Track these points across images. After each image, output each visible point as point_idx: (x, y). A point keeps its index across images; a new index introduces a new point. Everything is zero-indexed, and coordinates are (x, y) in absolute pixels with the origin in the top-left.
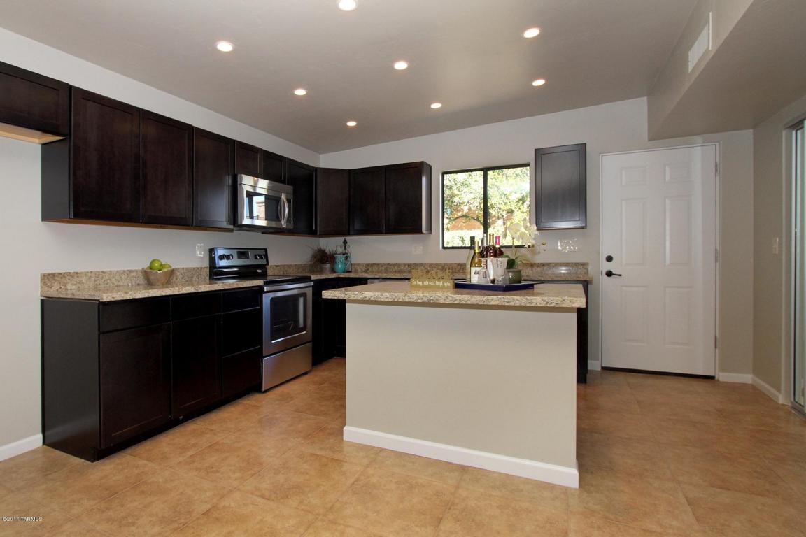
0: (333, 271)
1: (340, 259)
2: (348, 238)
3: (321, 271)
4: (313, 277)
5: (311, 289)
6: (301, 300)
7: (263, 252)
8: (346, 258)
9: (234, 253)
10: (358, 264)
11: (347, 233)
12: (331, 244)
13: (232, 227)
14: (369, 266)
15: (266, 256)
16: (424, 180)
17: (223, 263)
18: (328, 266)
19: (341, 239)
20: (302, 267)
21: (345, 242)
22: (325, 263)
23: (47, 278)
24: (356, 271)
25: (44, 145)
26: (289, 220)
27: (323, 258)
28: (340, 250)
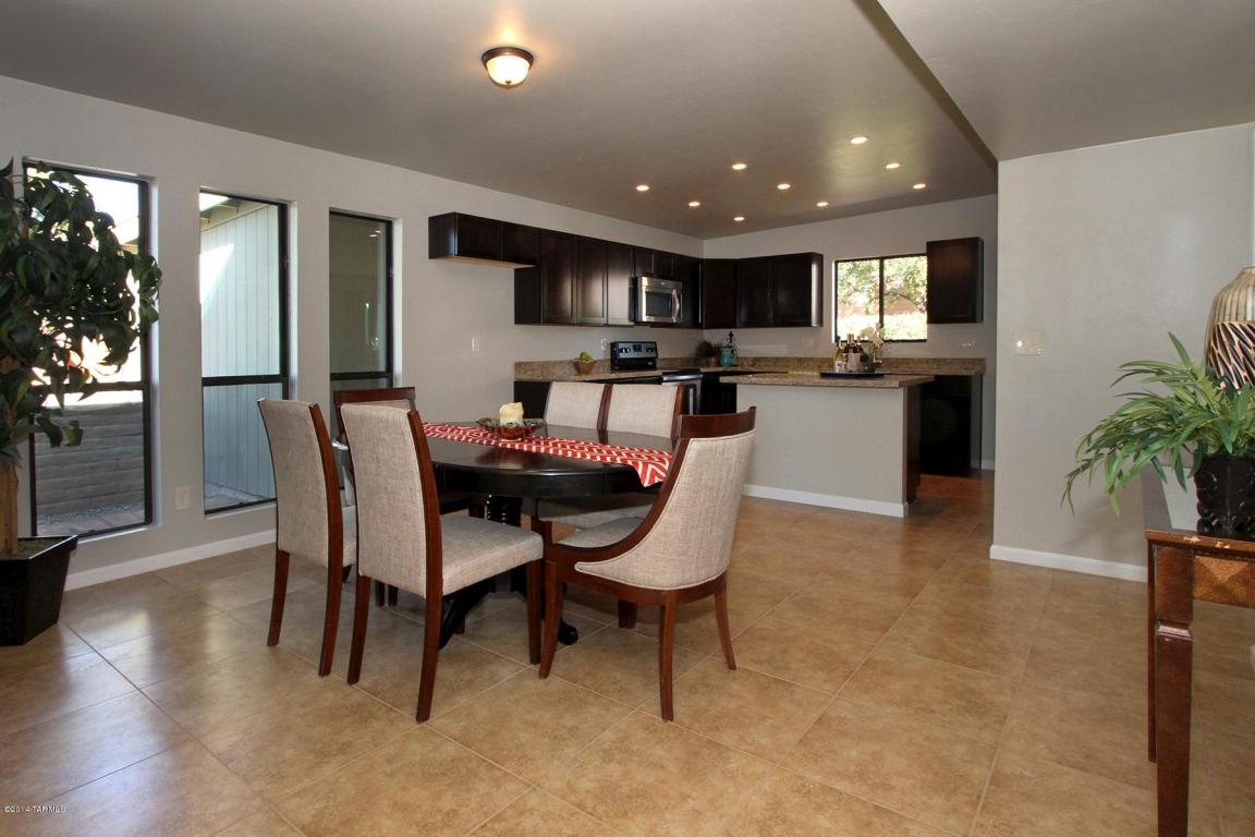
0: (719, 364)
1: (726, 353)
2: (733, 330)
3: (708, 365)
4: (702, 370)
5: (700, 381)
6: (691, 391)
7: (653, 346)
8: (732, 352)
9: (630, 346)
10: (745, 358)
11: (732, 325)
12: (716, 336)
13: (632, 323)
14: (756, 360)
15: (656, 349)
16: (814, 268)
17: (622, 355)
18: (713, 360)
19: (728, 331)
20: (687, 360)
21: (731, 335)
22: (711, 356)
23: (519, 366)
24: (742, 365)
25: (516, 270)
26: (679, 316)
27: (708, 352)
28: (726, 343)
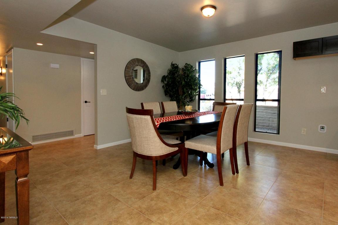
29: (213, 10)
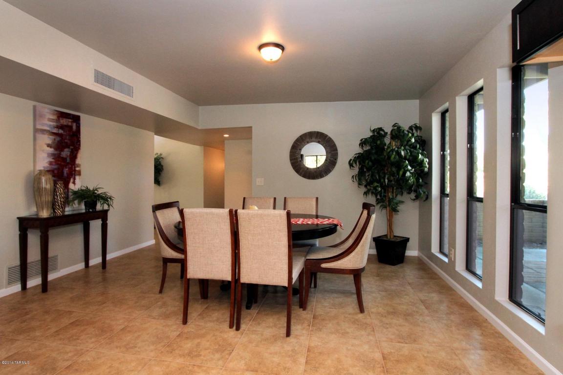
29: (279, 51)
